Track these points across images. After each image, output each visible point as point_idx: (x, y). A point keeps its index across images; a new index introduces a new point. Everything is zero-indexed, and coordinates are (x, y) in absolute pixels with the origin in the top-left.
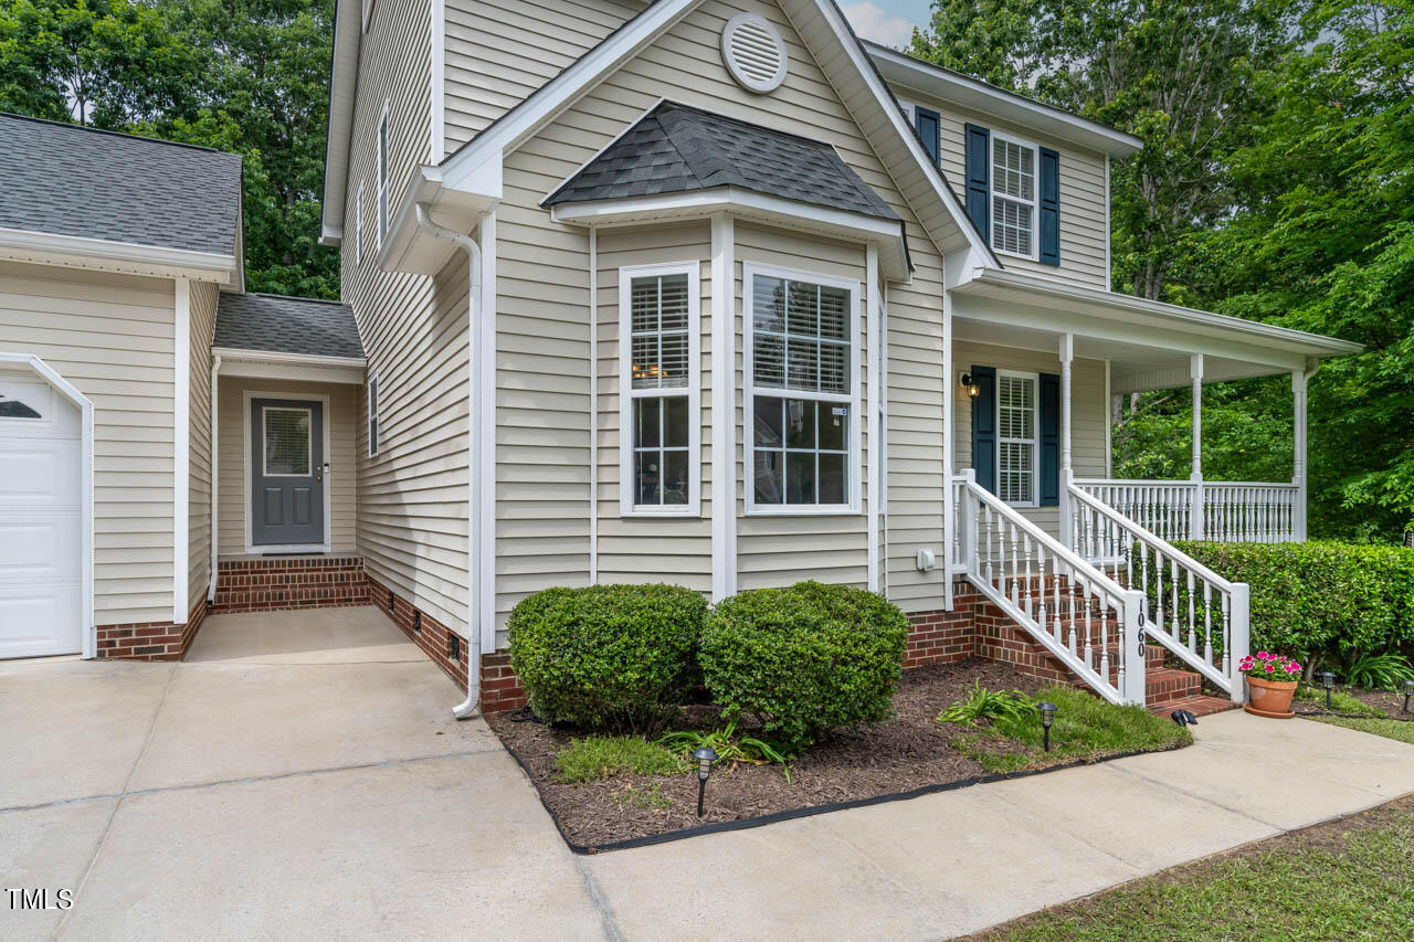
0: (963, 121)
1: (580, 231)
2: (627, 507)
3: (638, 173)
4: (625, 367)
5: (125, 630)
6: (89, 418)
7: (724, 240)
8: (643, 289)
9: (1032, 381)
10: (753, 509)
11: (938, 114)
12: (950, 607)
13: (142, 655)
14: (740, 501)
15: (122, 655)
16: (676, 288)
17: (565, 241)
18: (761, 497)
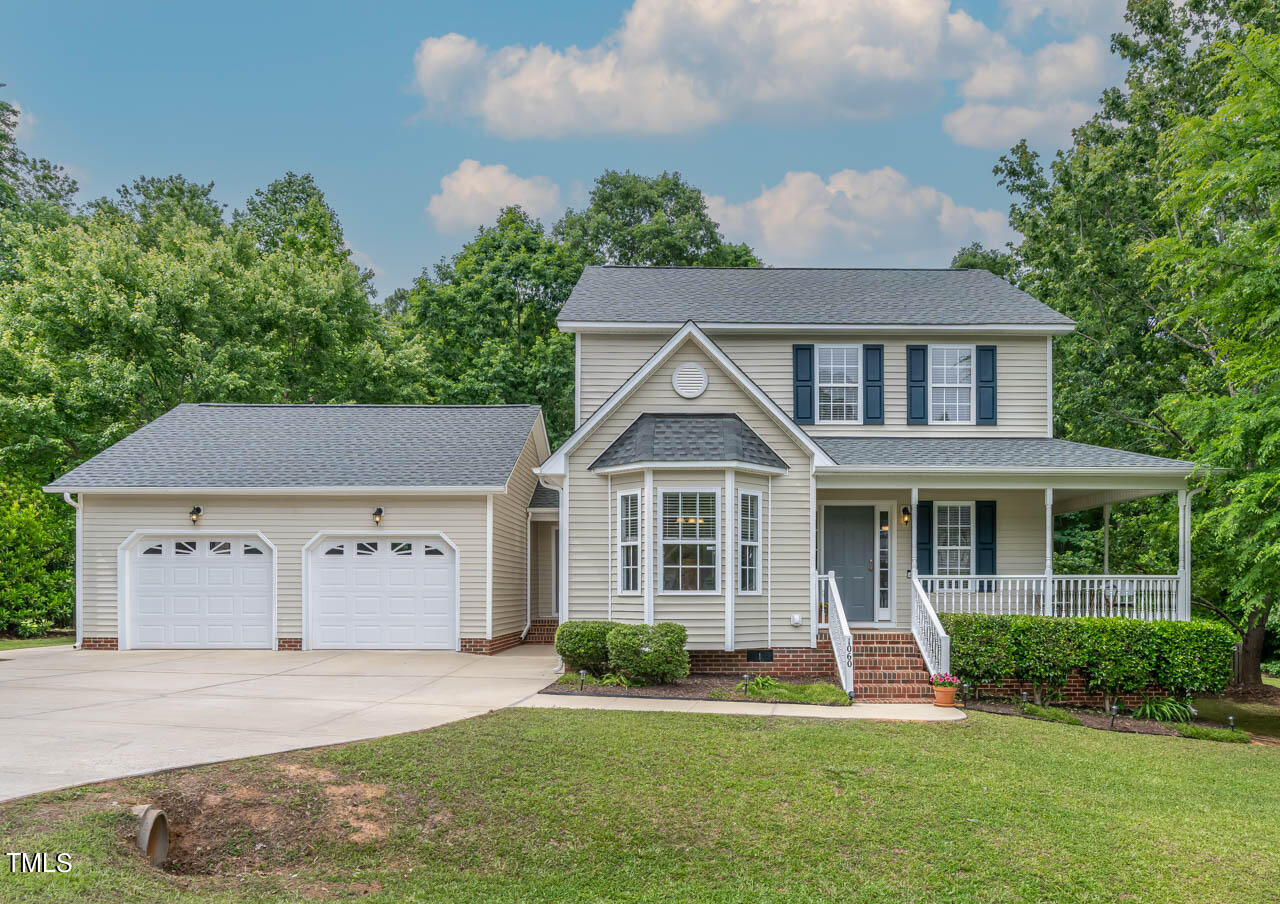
0: (905, 344)
1: (605, 477)
2: (620, 592)
3: (622, 453)
4: (619, 533)
5: (470, 641)
6: (458, 555)
7: (649, 479)
8: (625, 498)
9: (969, 508)
10: (661, 592)
11: (883, 346)
12: (814, 646)
13: (476, 652)
14: (655, 589)
15: (468, 651)
16: (634, 498)
17: (598, 482)
18: (666, 587)
